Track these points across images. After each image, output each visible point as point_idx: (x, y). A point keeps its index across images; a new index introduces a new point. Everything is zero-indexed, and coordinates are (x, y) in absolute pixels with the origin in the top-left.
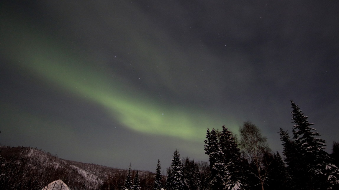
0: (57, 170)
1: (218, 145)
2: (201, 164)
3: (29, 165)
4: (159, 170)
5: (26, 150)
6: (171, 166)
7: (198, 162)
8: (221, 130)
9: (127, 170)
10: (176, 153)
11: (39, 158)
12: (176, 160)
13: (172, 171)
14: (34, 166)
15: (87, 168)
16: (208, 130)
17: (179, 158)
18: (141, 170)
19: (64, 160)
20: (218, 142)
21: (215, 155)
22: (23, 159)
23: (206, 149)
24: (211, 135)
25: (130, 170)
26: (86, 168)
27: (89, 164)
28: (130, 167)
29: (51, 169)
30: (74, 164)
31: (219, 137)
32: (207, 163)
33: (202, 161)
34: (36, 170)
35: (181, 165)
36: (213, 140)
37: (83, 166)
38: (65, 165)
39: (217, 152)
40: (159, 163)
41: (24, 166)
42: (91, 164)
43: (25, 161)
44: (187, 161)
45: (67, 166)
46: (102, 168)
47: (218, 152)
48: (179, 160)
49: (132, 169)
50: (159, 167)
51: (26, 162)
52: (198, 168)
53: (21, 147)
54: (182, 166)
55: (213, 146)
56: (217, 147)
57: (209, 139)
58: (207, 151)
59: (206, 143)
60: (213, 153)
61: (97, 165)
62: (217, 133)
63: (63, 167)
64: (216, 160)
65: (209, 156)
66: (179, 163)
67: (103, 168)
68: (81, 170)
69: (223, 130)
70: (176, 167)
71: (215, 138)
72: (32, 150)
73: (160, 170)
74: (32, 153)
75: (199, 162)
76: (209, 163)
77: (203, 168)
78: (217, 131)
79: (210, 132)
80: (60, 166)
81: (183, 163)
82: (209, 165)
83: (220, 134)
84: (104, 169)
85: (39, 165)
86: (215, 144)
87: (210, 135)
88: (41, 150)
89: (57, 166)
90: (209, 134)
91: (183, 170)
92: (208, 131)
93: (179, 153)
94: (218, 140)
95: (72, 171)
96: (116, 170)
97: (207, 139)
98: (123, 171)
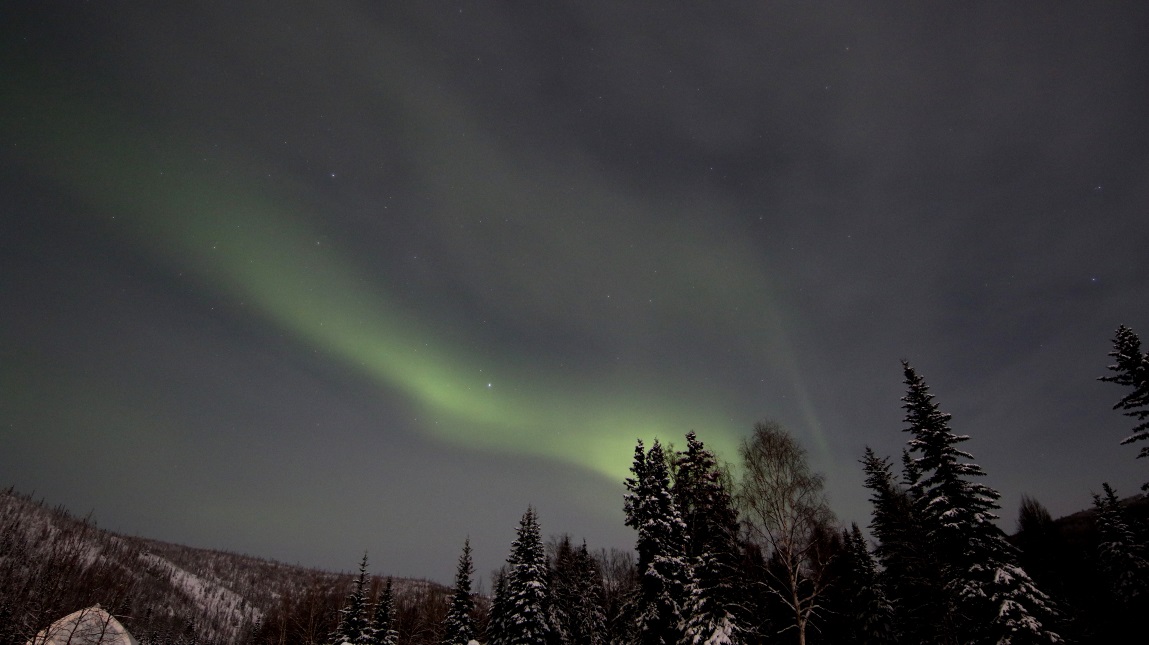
0: (91, 571)
1: (670, 497)
2: (609, 559)
4: (466, 577)
6: (508, 564)
7: (601, 550)
8: (682, 446)
9: (351, 577)
10: (529, 520)
11: (22, 526)
12: (527, 546)
13: (512, 580)
15: (207, 565)
16: (638, 444)
17: (537, 537)
18: (401, 576)
19: (119, 536)
20: (671, 485)
21: (658, 530)
23: (628, 509)
25: (362, 577)
26: (200, 567)
27: (214, 552)
28: (363, 565)
29: (64, 567)
30: (156, 552)
31: (673, 469)
32: (628, 554)
33: (612, 549)
34: (8, 570)
35: (541, 562)
36: (654, 481)
37: (191, 558)
38: (120, 552)
39: (665, 519)
40: (467, 552)
42: (222, 553)
44: (565, 548)
45: (131, 558)
46: (261, 567)
47: (668, 521)
48: (536, 543)
49: (372, 571)
50: (466, 567)
52: (597, 572)
54: (547, 565)
55: (653, 498)
56: (664, 502)
57: (640, 475)
58: (631, 514)
59: (629, 487)
60: (651, 521)
61: (243, 557)
62: (668, 455)
63: (113, 561)
64: (661, 547)
65: (637, 532)
66: (538, 556)
67: (264, 568)
68: (180, 574)
69: (689, 446)
70: (524, 568)
71: (661, 474)
73: (471, 577)
75: (603, 550)
76: (637, 555)
77: (617, 573)
78: (670, 451)
79: (646, 452)
80: (103, 559)
81: (549, 551)
82: (638, 562)
83: (677, 459)
84: (269, 572)
85: (20, 553)
86: (658, 494)
87: (645, 461)
88: (29, 498)
89: (91, 556)
90: (640, 458)
91: (548, 578)
92: (638, 450)
93: (537, 522)
94: (671, 480)
95: (147, 575)
96: (314, 575)
97: (635, 477)
98: (336, 577)
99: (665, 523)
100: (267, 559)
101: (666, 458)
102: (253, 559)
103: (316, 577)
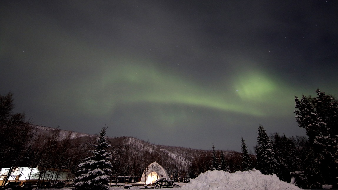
0: (152, 153)
1: (316, 115)
2: (296, 139)
3: (131, 151)
4: (245, 149)
5: (126, 139)
6: (258, 144)
7: (291, 137)
8: (315, 96)
9: (211, 151)
10: (261, 130)
11: (137, 145)
12: (263, 137)
13: (261, 149)
14: (135, 151)
15: (175, 150)
16: (295, 98)
17: (266, 135)
18: (225, 150)
19: (155, 145)
20: (315, 110)
21: (314, 127)
22: (126, 146)
23: (298, 121)
24: (302, 104)
25: (214, 151)
26: (173, 151)
27: (176, 147)
28: (213, 148)
29: (146, 153)
30: (163, 148)
31: (314, 104)
32: (304, 137)
33: (296, 136)
34: (137, 154)
35: (270, 142)
36: (307, 110)
37: (171, 149)
38: (156, 149)
39: (316, 123)
40: (243, 141)
41: (128, 152)
42: (178, 147)
43: (127, 147)
44: (277, 137)
45: (158, 150)
46: (187, 150)
47: (318, 123)
48: (266, 137)
50: (244, 146)
51: (128, 149)
52: (292, 143)
53: (123, 137)
54: (272, 143)
55: (308, 116)
56: (313, 117)
57: (299, 109)
58: (300, 123)
59: (297, 114)
60: (310, 124)
61: (182, 148)
62: (310, 100)
63: (155, 151)
64: (318, 133)
65: (305, 129)
66: (268, 141)
67: (188, 150)
68: (170, 153)
69: (318, 95)
70: (264, 145)
71: (309, 107)
72: (131, 139)
73: (246, 149)
74: (131, 141)
75: (293, 137)
76: (307, 137)
77: (301, 144)
78: (310, 98)
79: (300, 100)
80: (153, 151)
81: (272, 140)
82: (309, 139)
83: (315, 101)
84: (189, 151)
85: (138, 151)
86: (310, 114)
87: (300, 104)
88: (136, 138)
89: (151, 150)
90: (298, 103)
91: (274, 147)
92: (296, 100)
93: (264, 129)
94: (314, 109)
95: (163, 154)
96: (201, 151)
97: (298, 110)
98: (207, 152)
99: (317, 124)
100: (188, 148)
101: (309, 101)
102: (185, 148)
103: (202, 152)
